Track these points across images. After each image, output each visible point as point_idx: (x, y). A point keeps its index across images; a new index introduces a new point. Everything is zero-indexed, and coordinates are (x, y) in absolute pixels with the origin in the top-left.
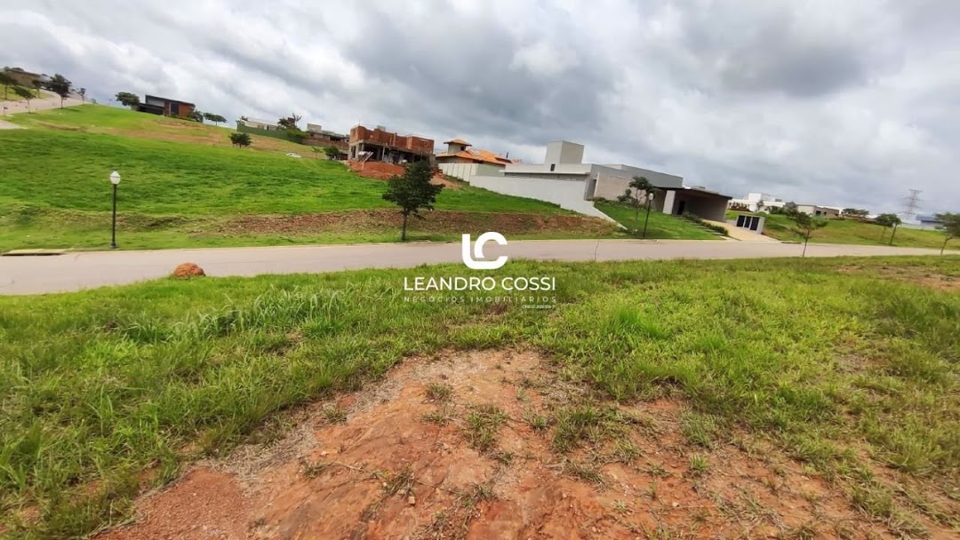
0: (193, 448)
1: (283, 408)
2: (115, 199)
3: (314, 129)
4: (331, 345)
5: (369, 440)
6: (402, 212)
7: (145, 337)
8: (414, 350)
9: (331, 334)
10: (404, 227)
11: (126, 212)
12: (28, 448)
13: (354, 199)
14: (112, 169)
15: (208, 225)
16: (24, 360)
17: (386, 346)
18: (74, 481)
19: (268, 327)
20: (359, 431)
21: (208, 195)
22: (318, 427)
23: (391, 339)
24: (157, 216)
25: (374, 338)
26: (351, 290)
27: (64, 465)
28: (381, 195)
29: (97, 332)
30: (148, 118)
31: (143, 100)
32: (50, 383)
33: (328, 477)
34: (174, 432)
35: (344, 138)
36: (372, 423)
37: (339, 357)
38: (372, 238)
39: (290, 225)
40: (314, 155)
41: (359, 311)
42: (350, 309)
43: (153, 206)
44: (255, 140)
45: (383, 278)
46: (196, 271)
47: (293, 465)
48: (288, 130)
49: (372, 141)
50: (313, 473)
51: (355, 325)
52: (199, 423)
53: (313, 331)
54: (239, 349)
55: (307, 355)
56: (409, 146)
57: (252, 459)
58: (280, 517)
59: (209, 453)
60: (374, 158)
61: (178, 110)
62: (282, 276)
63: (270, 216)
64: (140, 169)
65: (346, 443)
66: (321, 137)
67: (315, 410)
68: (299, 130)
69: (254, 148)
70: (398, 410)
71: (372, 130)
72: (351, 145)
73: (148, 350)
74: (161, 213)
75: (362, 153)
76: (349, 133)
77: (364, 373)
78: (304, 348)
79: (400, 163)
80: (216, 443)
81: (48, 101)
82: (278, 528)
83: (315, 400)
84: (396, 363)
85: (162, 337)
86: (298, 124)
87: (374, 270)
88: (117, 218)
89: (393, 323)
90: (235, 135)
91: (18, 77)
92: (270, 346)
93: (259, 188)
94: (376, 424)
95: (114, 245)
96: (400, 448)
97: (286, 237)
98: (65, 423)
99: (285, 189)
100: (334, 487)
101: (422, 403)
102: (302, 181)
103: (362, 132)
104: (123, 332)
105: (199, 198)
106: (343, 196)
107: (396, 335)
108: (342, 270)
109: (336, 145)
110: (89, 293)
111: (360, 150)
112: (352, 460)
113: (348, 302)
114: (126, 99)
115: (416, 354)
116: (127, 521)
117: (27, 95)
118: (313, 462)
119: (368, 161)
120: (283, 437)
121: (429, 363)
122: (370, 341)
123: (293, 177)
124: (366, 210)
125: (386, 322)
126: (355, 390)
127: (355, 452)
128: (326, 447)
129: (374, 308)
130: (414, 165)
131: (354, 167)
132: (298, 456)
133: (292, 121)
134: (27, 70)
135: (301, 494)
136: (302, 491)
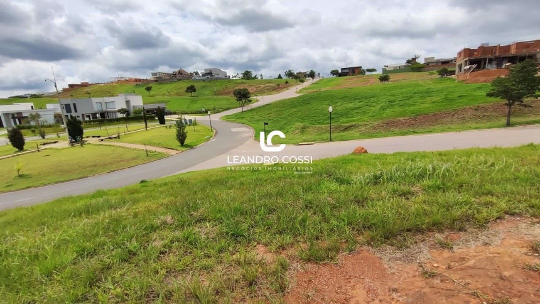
0: (361, 239)
1: (409, 230)
2: (331, 119)
3: (429, 61)
4: (440, 197)
5: (469, 267)
6: (506, 104)
7: (341, 181)
8: (517, 211)
9: (442, 191)
10: (509, 115)
11: (335, 124)
12: (304, 220)
13: (459, 100)
14: (329, 105)
15: (369, 127)
16: (302, 186)
17: (488, 204)
18: (317, 238)
19: (400, 182)
20: (463, 259)
21: (368, 111)
22: (433, 246)
23: (494, 200)
24: (346, 125)
25: (478, 197)
26: (459, 162)
27: (314, 231)
28: (485, 94)
29: (325, 177)
30: (342, 78)
31: (340, 71)
32: (310, 197)
33: (438, 281)
34: (353, 229)
35: (452, 61)
36: (475, 256)
37: (448, 207)
38: (477, 126)
39: (413, 122)
40: (430, 77)
41: (465, 177)
42: (457, 175)
43: (345, 120)
44: (392, 77)
45: (487, 155)
46: (363, 151)
47: (415, 266)
48: (413, 66)
49: (476, 56)
50: (429, 275)
51: (461, 186)
52: (364, 227)
53: (429, 187)
54: (383, 192)
55: (424, 202)
56: (513, 51)
57: (390, 254)
58: (407, 292)
59: (369, 244)
60: (478, 68)
61: (354, 71)
62: (409, 153)
63: (401, 119)
64: (339, 104)
65: (452, 264)
66: (435, 64)
67: (430, 237)
68: (419, 64)
69: (391, 81)
70: (499, 254)
71: (476, 48)
72: (458, 63)
73: (343, 188)
74: (348, 123)
75: (468, 67)
76: (456, 56)
77: (468, 221)
78: (421, 197)
79: (503, 66)
80: (372, 239)
81: (309, 82)
82: (405, 297)
83: (430, 230)
84: (498, 218)
85: (349, 183)
86: (418, 61)
87: (478, 148)
88: (332, 127)
89: (497, 189)
90: (381, 77)
91: (300, 75)
92: (401, 193)
93: (395, 103)
94: (476, 258)
95: (331, 139)
96: (501, 282)
97: (412, 130)
98: (314, 214)
99: (410, 102)
100: (443, 289)
101: (526, 254)
102: (421, 95)
103: (468, 52)
104: (334, 179)
105: (364, 113)
106: (452, 100)
107: (498, 197)
108: (452, 149)
109: (446, 66)
110: (322, 160)
111: (466, 65)
112: (457, 276)
113: (456, 171)
114: (334, 73)
115: (520, 215)
116: (335, 263)
117: (302, 81)
118: (428, 268)
119: (473, 71)
120: (408, 247)
121: (533, 224)
122: (473, 199)
123: (415, 93)
124: (472, 107)
125: (488, 187)
126: (460, 230)
127: (459, 272)
128: (437, 262)
129: (477, 176)
130: (519, 65)
131: (461, 78)
132: (418, 261)
133: (414, 59)
134: (302, 72)
135: (420, 284)
136: (420, 283)
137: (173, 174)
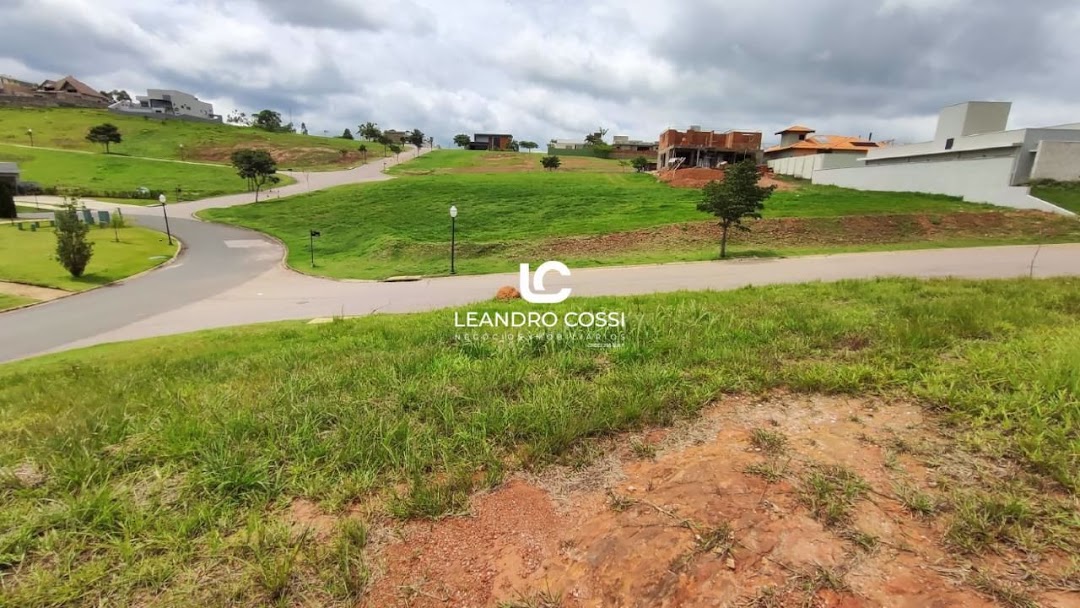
0: (512, 460)
1: (591, 434)
2: (454, 230)
3: (621, 142)
4: (638, 373)
5: (679, 483)
6: (720, 224)
7: (475, 353)
8: (736, 386)
9: (639, 361)
10: (723, 242)
11: (461, 242)
12: (401, 436)
13: (663, 213)
14: (451, 203)
15: (523, 250)
16: (396, 366)
17: (701, 379)
18: (428, 469)
19: (576, 350)
20: (668, 471)
21: (523, 220)
22: (626, 458)
23: (708, 372)
24: (483, 244)
25: (687, 369)
26: (662, 314)
27: (422, 455)
28: (695, 206)
29: (442, 346)
30: (477, 153)
31: (472, 140)
32: (412, 387)
33: (635, 514)
34: (498, 441)
35: (652, 146)
36: (684, 464)
37: (648, 388)
38: (685, 255)
39: (596, 245)
40: (621, 169)
41: (671, 338)
42: (660, 336)
43: (479, 234)
44: (564, 161)
45: (698, 301)
46: (514, 294)
47: (600, 495)
48: (595, 147)
49: (685, 144)
50: (621, 506)
51: (665, 353)
52: (517, 437)
53: (621, 357)
54: (550, 370)
55: (615, 382)
56: (729, 145)
57: (562, 480)
58: (588, 543)
59: (526, 467)
60: (687, 164)
61: (498, 143)
62: (590, 299)
63: (577, 238)
64: (471, 202)
65: (655, 482)
66: (628, 148)
67: (622, 441)
68: (605, 144)
69: (562, 169)
70: (714, 455)
71: (685, 132)
72: (660, 152)
73: (478, 365)
74: (486, 241)
75: (673, 160)
76: (658, 140)
77: (676, 408)
78: (610, 375)
79: (718, 166)
80: (532, 458)
81: (410, 152)
82: (585, 553)
83: (623, 430)
84: (712, 400)
85: (488, 354)
86: (604, 138)
87: (687, 292)
88: (455, 247)
89: (712, 355)
90: (546, 159)
91: (391, 137)
92: (578, 370)
93: (568, 209)
94: (687, 467)
95: (453, 271)
96: (717, 500)
97: (593, 259)
98: (422, 420)
99: (591, 208)
100: (642, 526)
101: (746, 450)
102: (608, 198)
103: (673, 136)
104: (460, 348)
105: (516, 224)
106: (649, 211)
107: (713, 368)
108: (652, 292)
109: (644, 155)
110: (436, 313)
111: (670, 157)
112: (661, 501)
113: (658, 328)
114: (461, 140)
115: (738, 392)
116: (464, 513)
117: (397, 150)
118: (620, 494)
119: (680, 168)
120: (590, 464)
121: (754, 403)
122: (682, 373)
123: (600, 195)
124: (678, 225)
125: (701, 352)
126: (665, 425)
127: (664, 493)
128: (633, 483)
129: (687, 335)
130: (736, 166)
131: (665, 177)
132: (605, 486)
133: (598, 135)
134: (397, 130)
135: (608, 525)
136: (609, 522)
137: (43, 353)
